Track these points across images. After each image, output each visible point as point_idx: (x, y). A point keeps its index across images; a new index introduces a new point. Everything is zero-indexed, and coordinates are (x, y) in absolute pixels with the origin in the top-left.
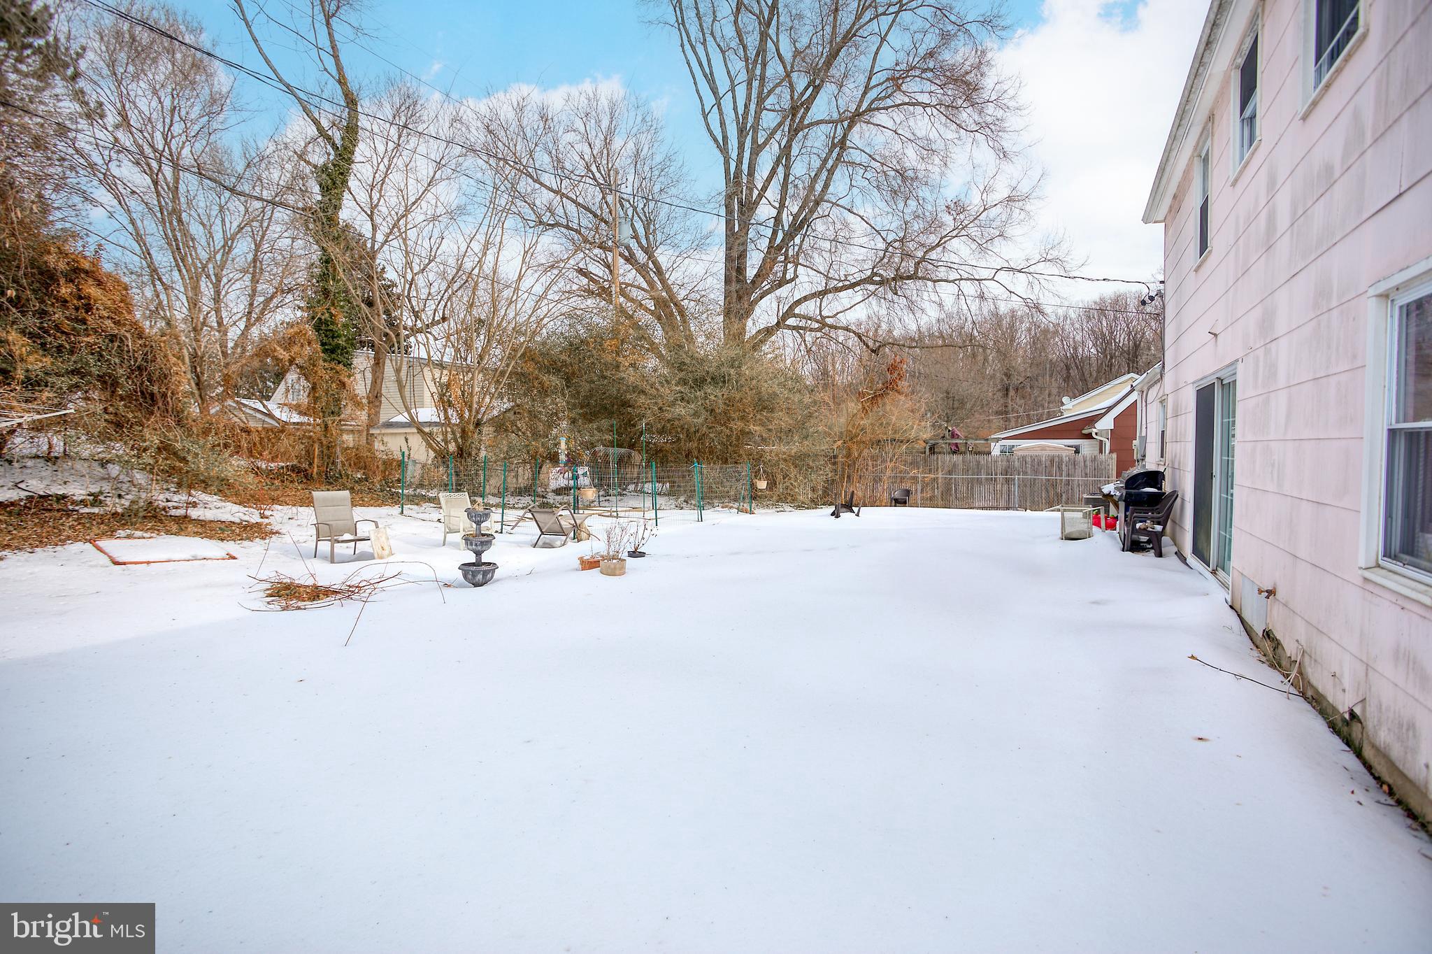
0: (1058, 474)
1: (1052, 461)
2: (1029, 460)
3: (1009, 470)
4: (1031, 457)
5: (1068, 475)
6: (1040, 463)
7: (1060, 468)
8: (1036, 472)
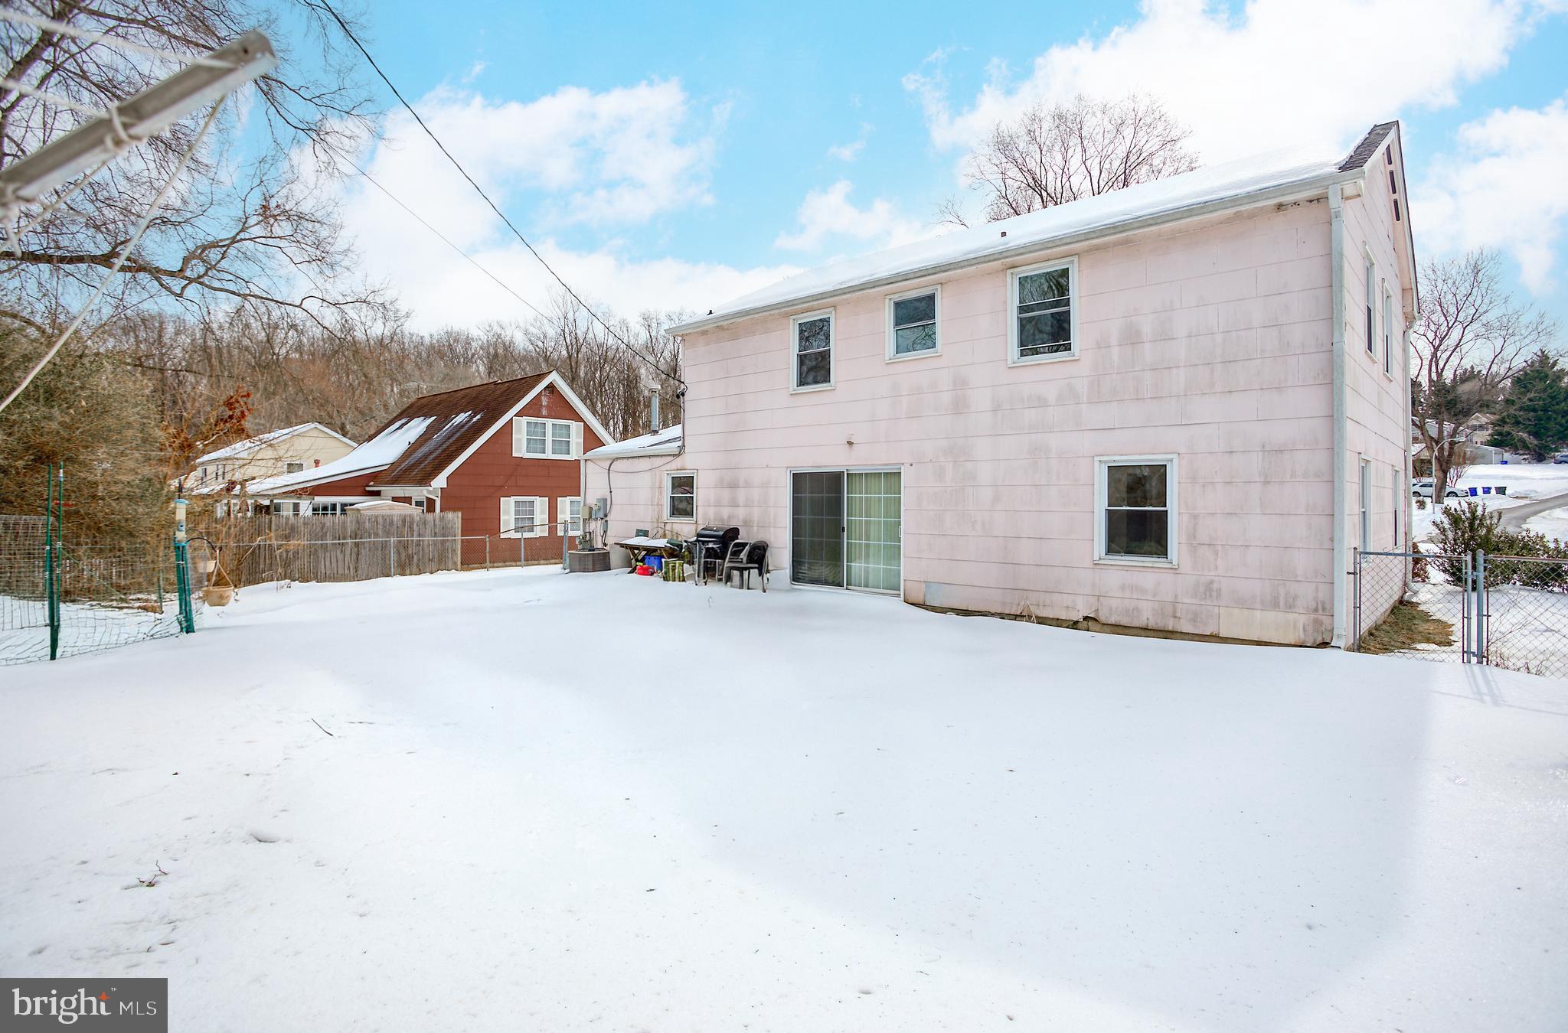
0: (409, 535)
1: (404, 521)
2: (380, 520)
3: (359, 532)
4: (383, 516)
5: (419, 535)
6: (391, 523)
7: (411, 528)
8: (388, 534)
